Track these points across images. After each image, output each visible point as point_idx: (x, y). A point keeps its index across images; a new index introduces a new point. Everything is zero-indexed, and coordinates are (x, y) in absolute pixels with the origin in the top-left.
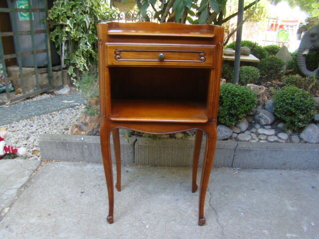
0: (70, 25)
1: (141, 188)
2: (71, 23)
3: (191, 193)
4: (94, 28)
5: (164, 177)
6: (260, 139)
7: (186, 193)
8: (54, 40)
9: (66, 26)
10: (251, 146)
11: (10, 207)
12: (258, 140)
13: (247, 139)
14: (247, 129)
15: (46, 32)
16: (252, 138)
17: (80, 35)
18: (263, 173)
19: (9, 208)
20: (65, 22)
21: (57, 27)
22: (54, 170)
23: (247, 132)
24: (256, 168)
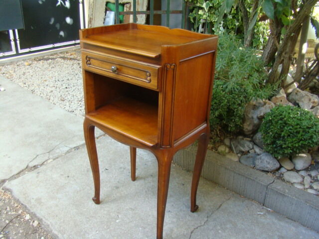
0: (205, 8)
1: (153, 186)
2: (207, 6)
3: (190, 212)
4: (235, 12)
5: (183, 185)
6: (311, 187)
7: (185, 209)
8: (192, 21)
9: (202, 8)
10: (287, 191)
11: (54, 160)
12: (307, 186)
13: (293, 181)
14: (306, 169)
15: (183, 13)
16: (303, 181)
17: (215, 19)
18: (293, 228)
19: (52, 160)
20: (202, 4)
21: (195, 9)
22: (107, 143)
23: (303, 173)
24: (291, 218)
